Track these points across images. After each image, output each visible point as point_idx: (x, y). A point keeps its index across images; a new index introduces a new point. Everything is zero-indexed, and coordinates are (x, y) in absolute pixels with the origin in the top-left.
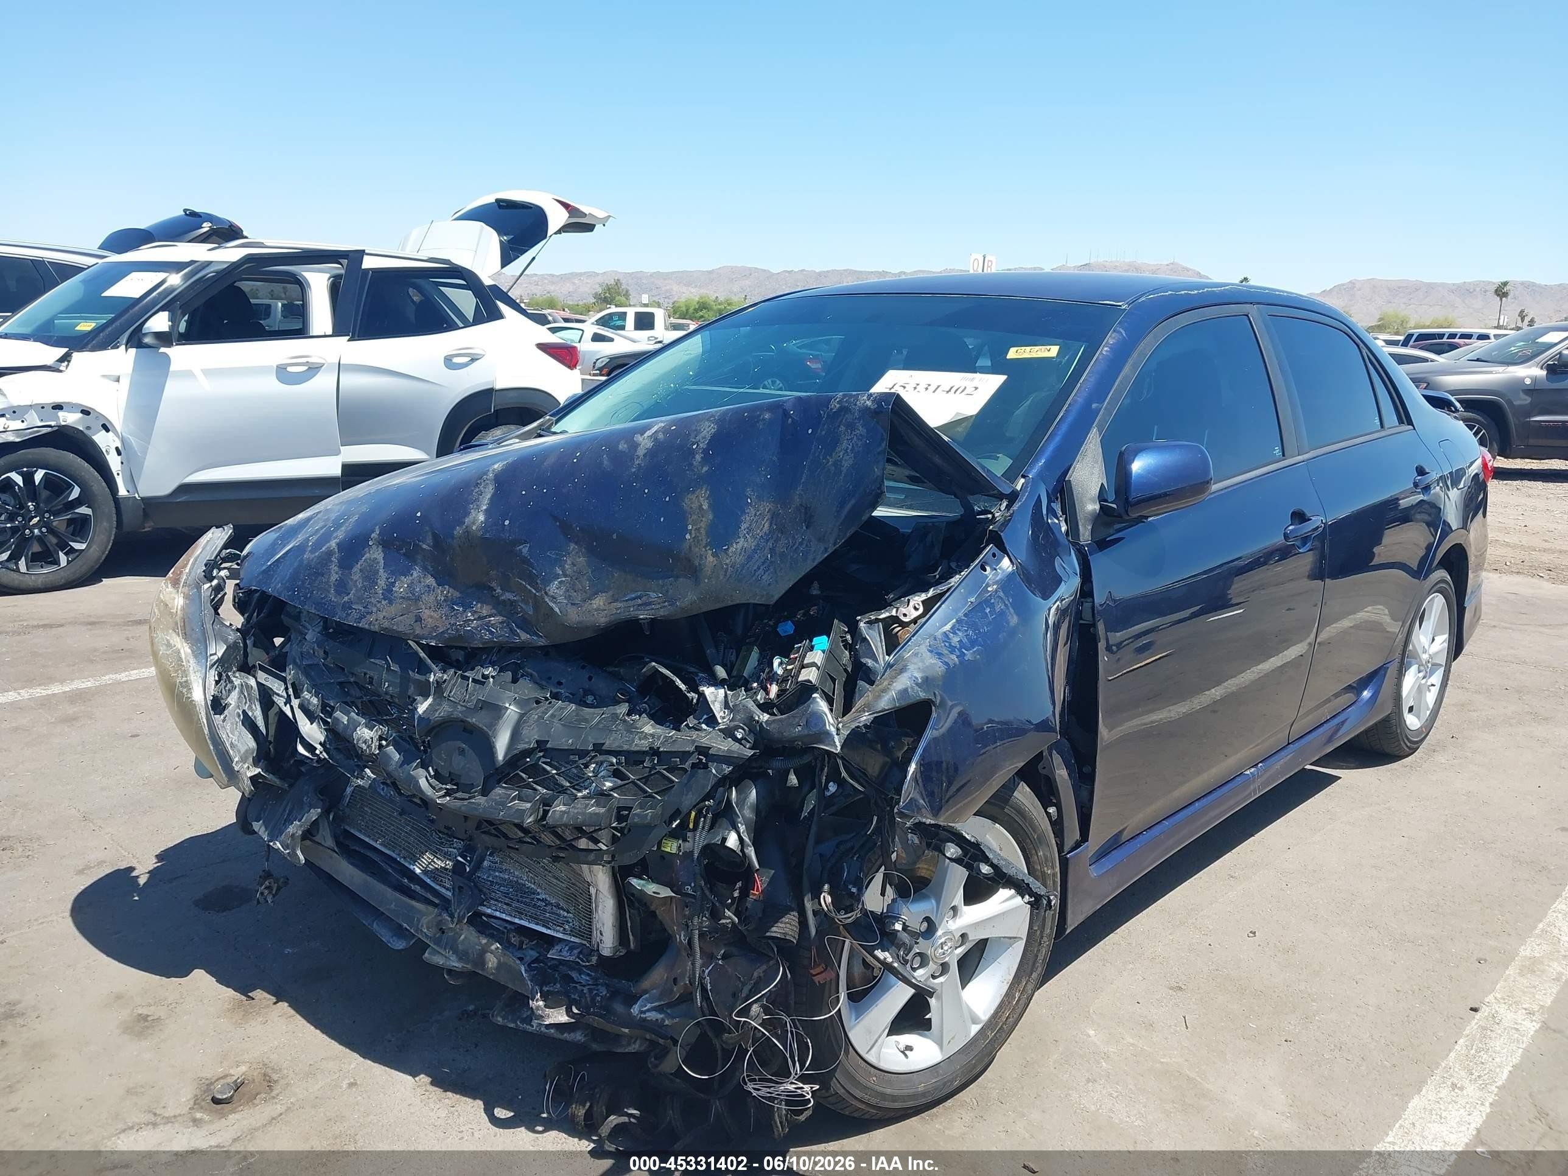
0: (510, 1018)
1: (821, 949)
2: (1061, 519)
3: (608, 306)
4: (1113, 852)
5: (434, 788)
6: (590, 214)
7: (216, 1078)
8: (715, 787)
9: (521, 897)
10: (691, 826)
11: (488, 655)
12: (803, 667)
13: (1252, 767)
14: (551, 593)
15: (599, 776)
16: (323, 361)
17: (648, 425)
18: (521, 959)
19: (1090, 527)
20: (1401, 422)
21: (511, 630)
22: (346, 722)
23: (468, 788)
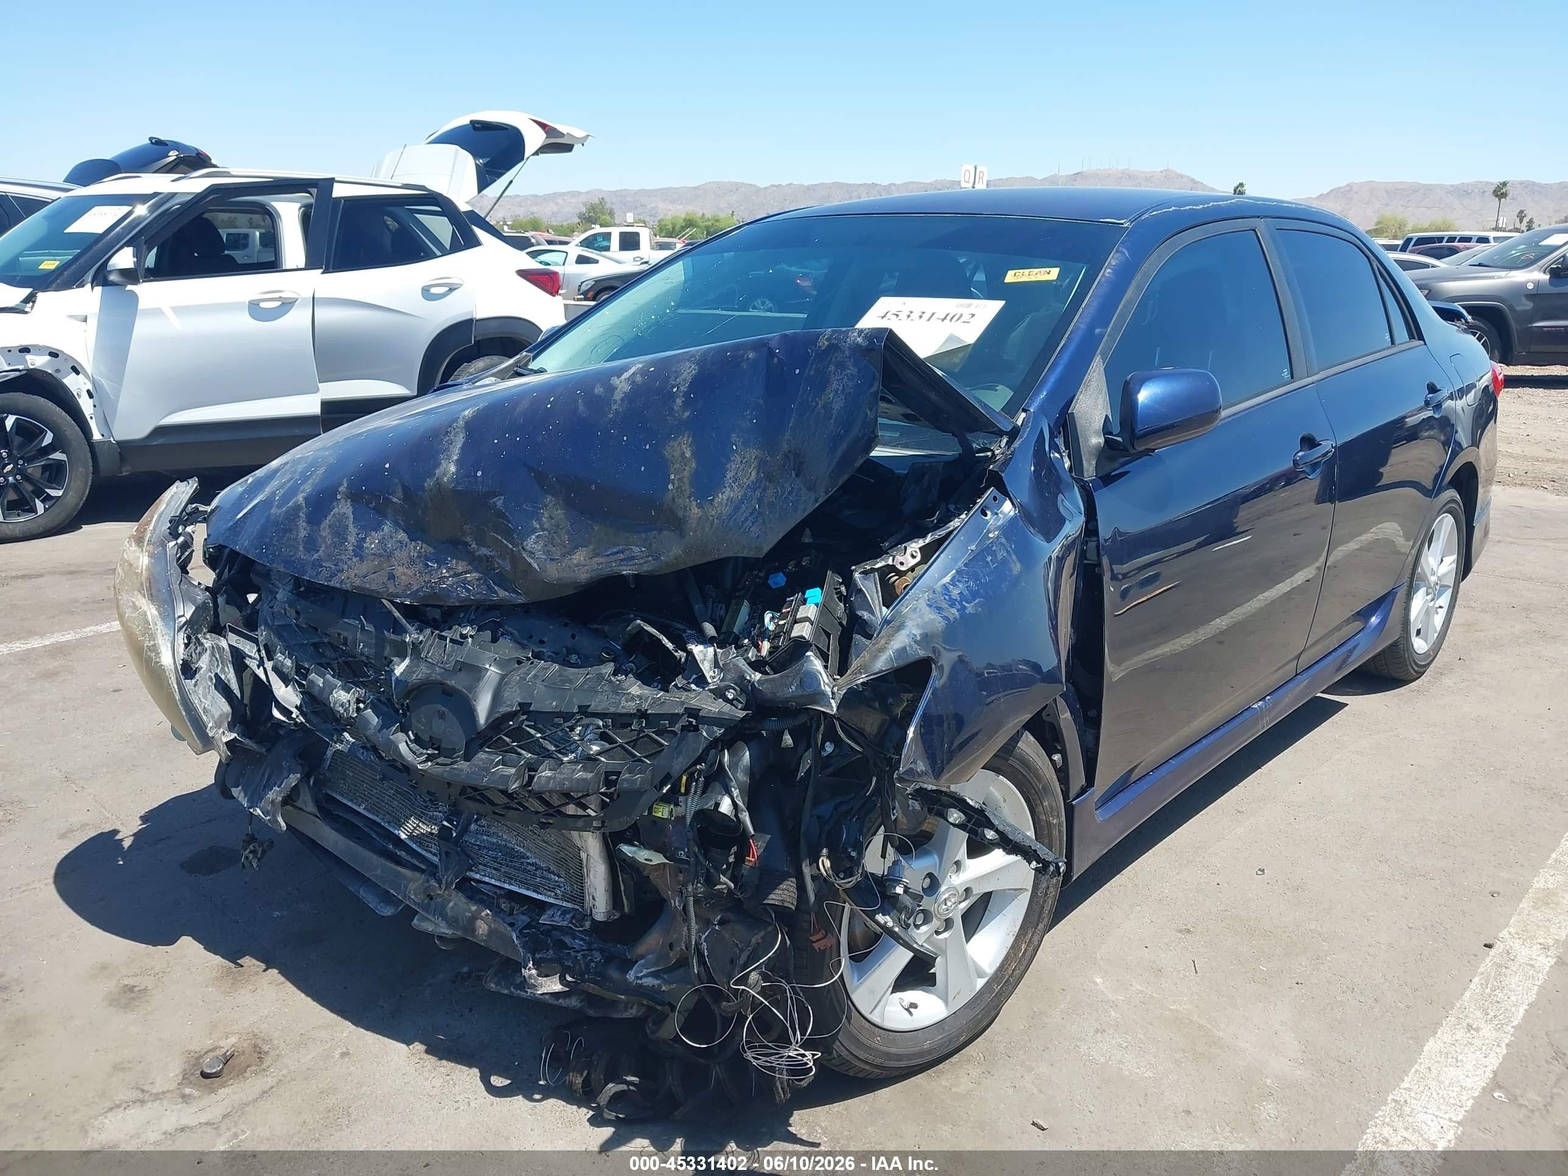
0: (503, 984)
1: (820, 914)
2: (1064, 454)
3: (593, 226)
4: (1119, 795)
5: (414, 753)
6: (568, 134)
7: (205, 1050)
8: (706, 751)
9: (511, 861)
10: (683, 790)
11: (466, 613)
12: (796, 622)
13: (1260, 700)
14: (528, 548)
15: (586, 739)
16: (296, 296)
17: (626, 366)
18: (512, 925)
19: (1094, 462)
20: (1411, 337)
21: (489, 586)
22: (321, 685)
23: (449, 753)
